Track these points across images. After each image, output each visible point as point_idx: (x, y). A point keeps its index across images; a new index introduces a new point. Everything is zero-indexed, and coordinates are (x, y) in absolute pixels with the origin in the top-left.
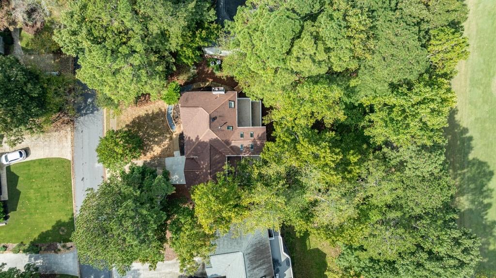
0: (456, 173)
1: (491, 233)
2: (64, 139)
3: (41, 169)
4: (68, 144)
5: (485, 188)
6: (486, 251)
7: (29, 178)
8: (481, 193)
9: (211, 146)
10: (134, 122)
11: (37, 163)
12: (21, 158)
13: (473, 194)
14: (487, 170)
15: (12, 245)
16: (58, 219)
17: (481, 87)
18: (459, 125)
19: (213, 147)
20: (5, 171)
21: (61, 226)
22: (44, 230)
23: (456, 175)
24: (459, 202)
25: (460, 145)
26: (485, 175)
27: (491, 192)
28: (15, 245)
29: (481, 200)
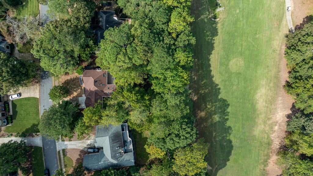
0: (213, 105)
1: (228, 132)
2: (36, 89)
3: (26, 102)
4: (37, 91)
5: (226, 112)
6: (226, 140)
7: (21, 105)
8: (224, 114)
9: (95, 93)
10: (65, 82)
11: (24, 99)
12: (18, 97)
13: (221, 114)
14: (227, 103)
15: (15, 134)
16: (33, 123)
17: (225, 66)
18: (214, 83)
19: (96, 93)
20: (11, 102)
21: (35, 126)
22: (28, 128)
23: (213, 106)
24: (214, 118)
25: (215, 91)
26: (226, 106)
27: (228, 113)
28: (16, 134)
29: (224, 117)
